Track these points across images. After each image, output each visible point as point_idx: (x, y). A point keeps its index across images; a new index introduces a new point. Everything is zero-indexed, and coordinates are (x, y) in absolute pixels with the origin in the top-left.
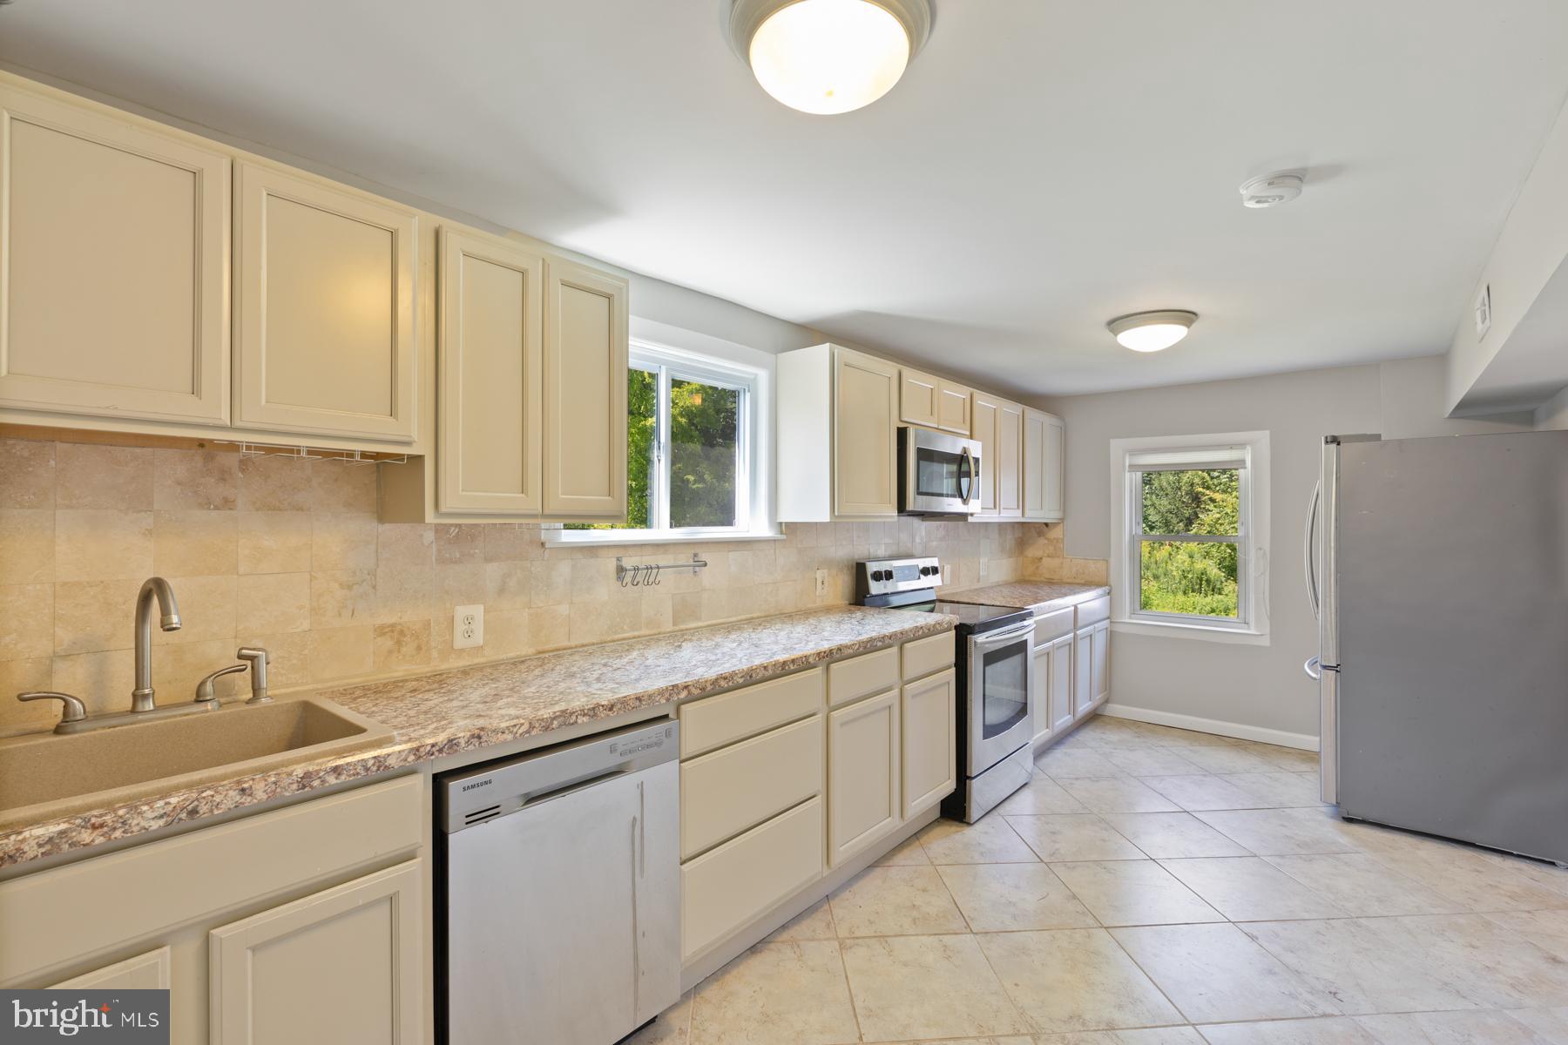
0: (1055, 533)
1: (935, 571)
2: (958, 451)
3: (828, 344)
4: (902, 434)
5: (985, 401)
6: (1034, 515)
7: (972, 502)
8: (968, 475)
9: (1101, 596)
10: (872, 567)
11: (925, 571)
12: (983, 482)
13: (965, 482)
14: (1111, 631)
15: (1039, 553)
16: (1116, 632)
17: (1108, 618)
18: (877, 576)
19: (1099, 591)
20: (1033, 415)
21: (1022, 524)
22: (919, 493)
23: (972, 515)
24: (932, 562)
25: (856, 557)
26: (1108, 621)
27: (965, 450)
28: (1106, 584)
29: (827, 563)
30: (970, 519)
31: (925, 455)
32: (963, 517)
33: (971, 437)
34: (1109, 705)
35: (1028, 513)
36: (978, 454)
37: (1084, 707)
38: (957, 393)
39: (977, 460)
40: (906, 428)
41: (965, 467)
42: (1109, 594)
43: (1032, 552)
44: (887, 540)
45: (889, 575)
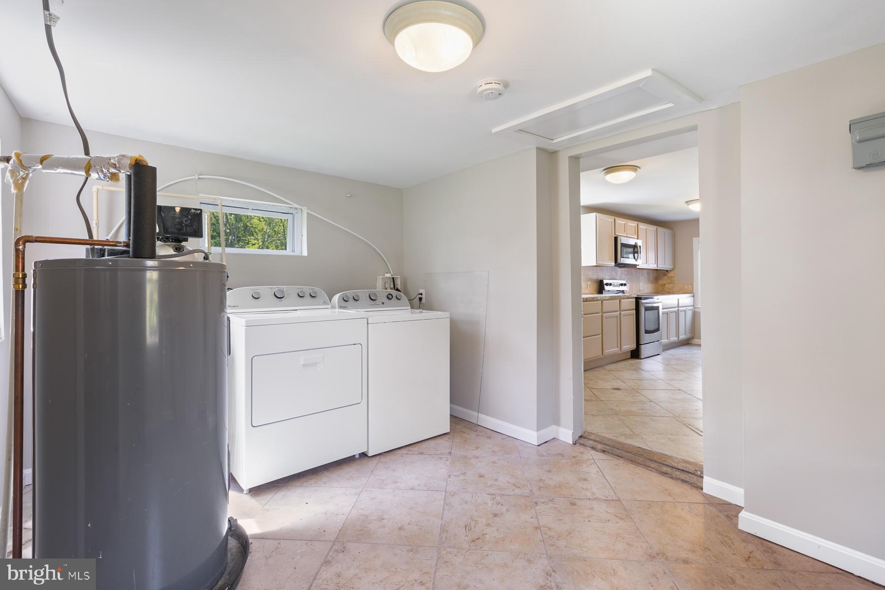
0: (671, 274)
1: (625, 285)
2: (634, 244)
3: (595, 213)
4: (616, 239)
5: (643, 226)
6: (661, 266)
7: (638, 260)
8: (637, 253)
9: (691, 296)
10: (605, 282)
11: (622, 285)
12: (642, 255)
13: (636, 255)
14: (694, 311)
15: (664, 282)
16: (697, 312)
17: (693, 306)
18: (607, 284)
19: (689, 295)
20: (660, 229)
21: (657, 270)
22: (622, 257)
23: (638, 265)
24: (624, 282)
25: (599, 279)
26: (693, 307)
27: (636, 243)
28: (692, 293)
29: (590, 280)
30: (638, 267)
31: (623, 245)
32: (635, 266)
33: (638, 239)
34: (694, 340)
35: (659, 266)
36: (641, 245)
37: (682, 337)
38: (632, 224)
39: (640, 247)
40: (617, 237)
41: (636, 250)
42: (693, 297)
43: (661, 282)
44: (609, 274)
45: (611, 284)
